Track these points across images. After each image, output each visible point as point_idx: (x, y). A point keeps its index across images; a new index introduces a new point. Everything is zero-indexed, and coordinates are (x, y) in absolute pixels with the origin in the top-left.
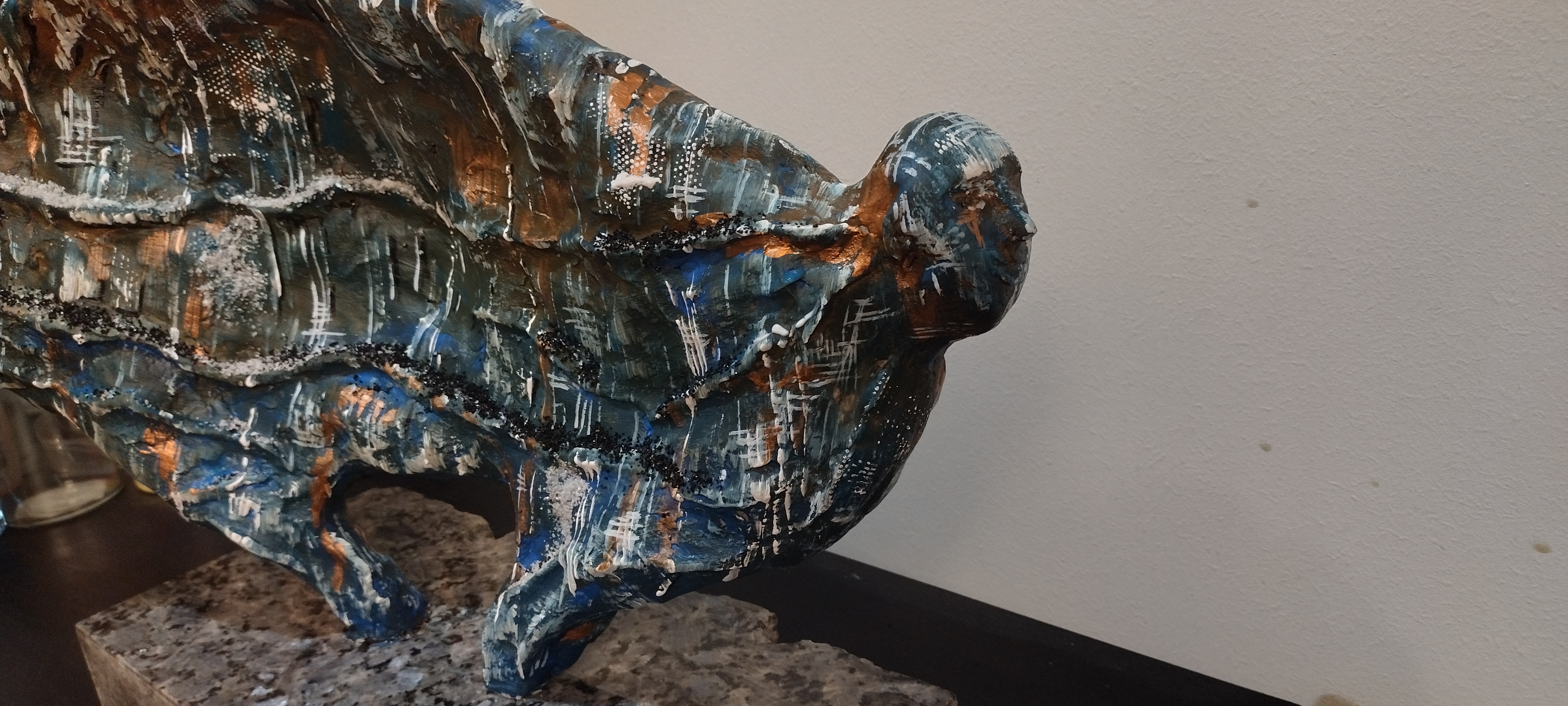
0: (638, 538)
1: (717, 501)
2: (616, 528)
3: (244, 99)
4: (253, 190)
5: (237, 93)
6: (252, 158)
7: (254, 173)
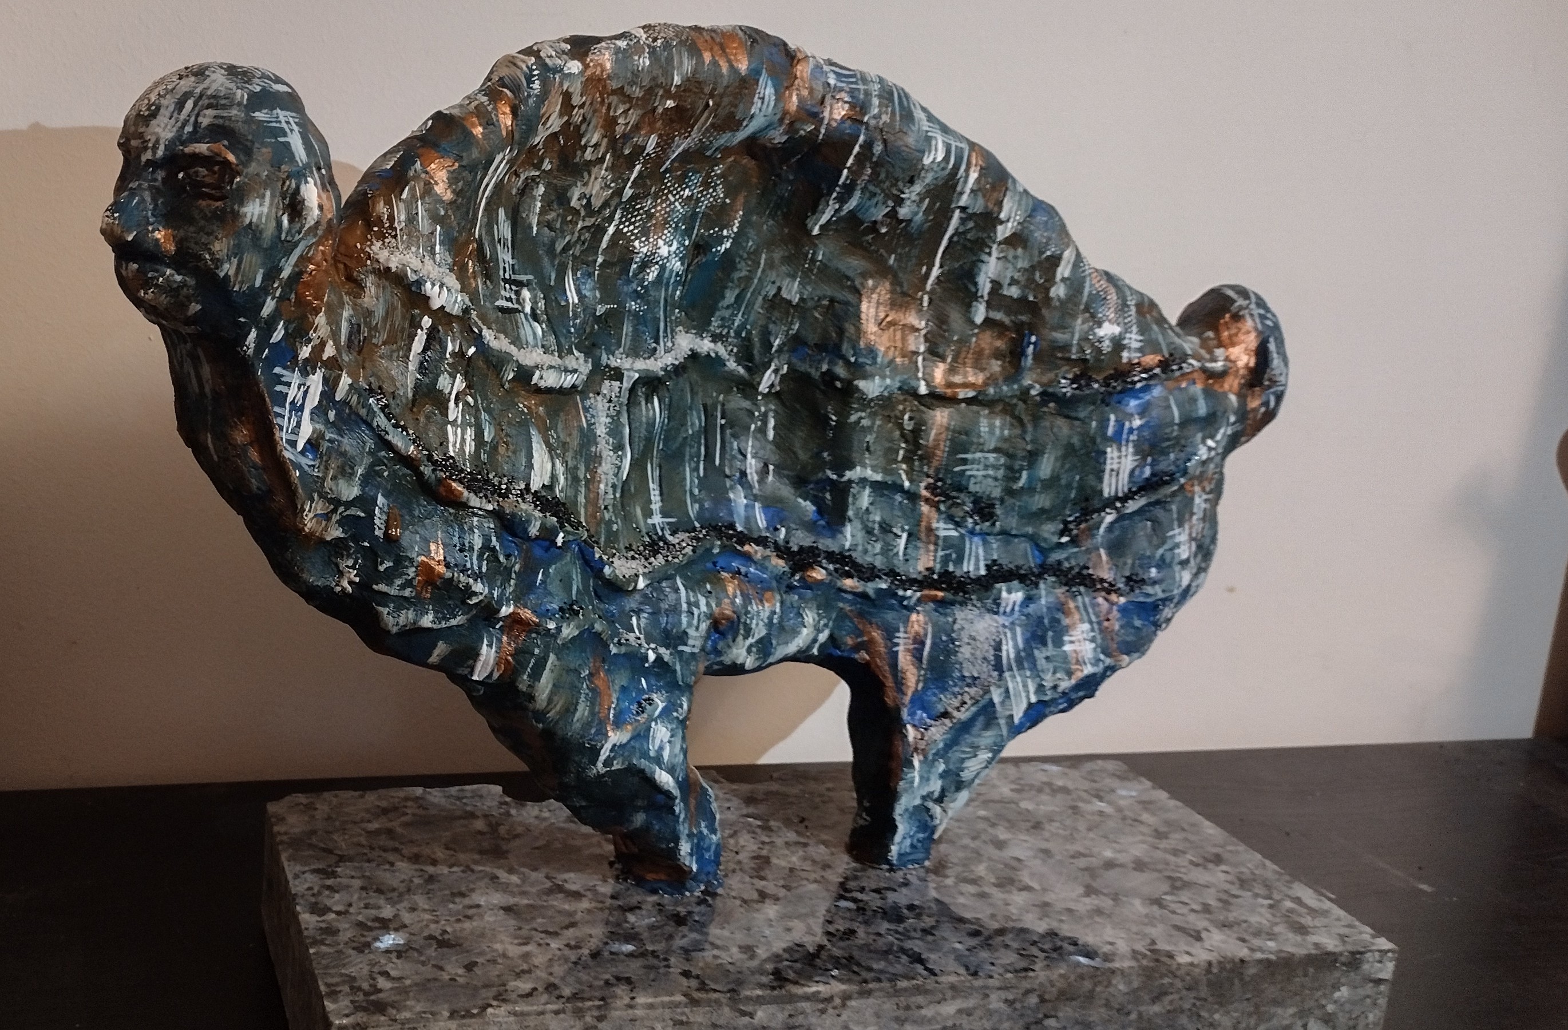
0: (1093, 645)
1: (1156, 594)
2: (1072, 642)
3: (651, 240)
4: (621, 350)
5: (645, 232)
6: (629, 311)
7: (627, 329)
